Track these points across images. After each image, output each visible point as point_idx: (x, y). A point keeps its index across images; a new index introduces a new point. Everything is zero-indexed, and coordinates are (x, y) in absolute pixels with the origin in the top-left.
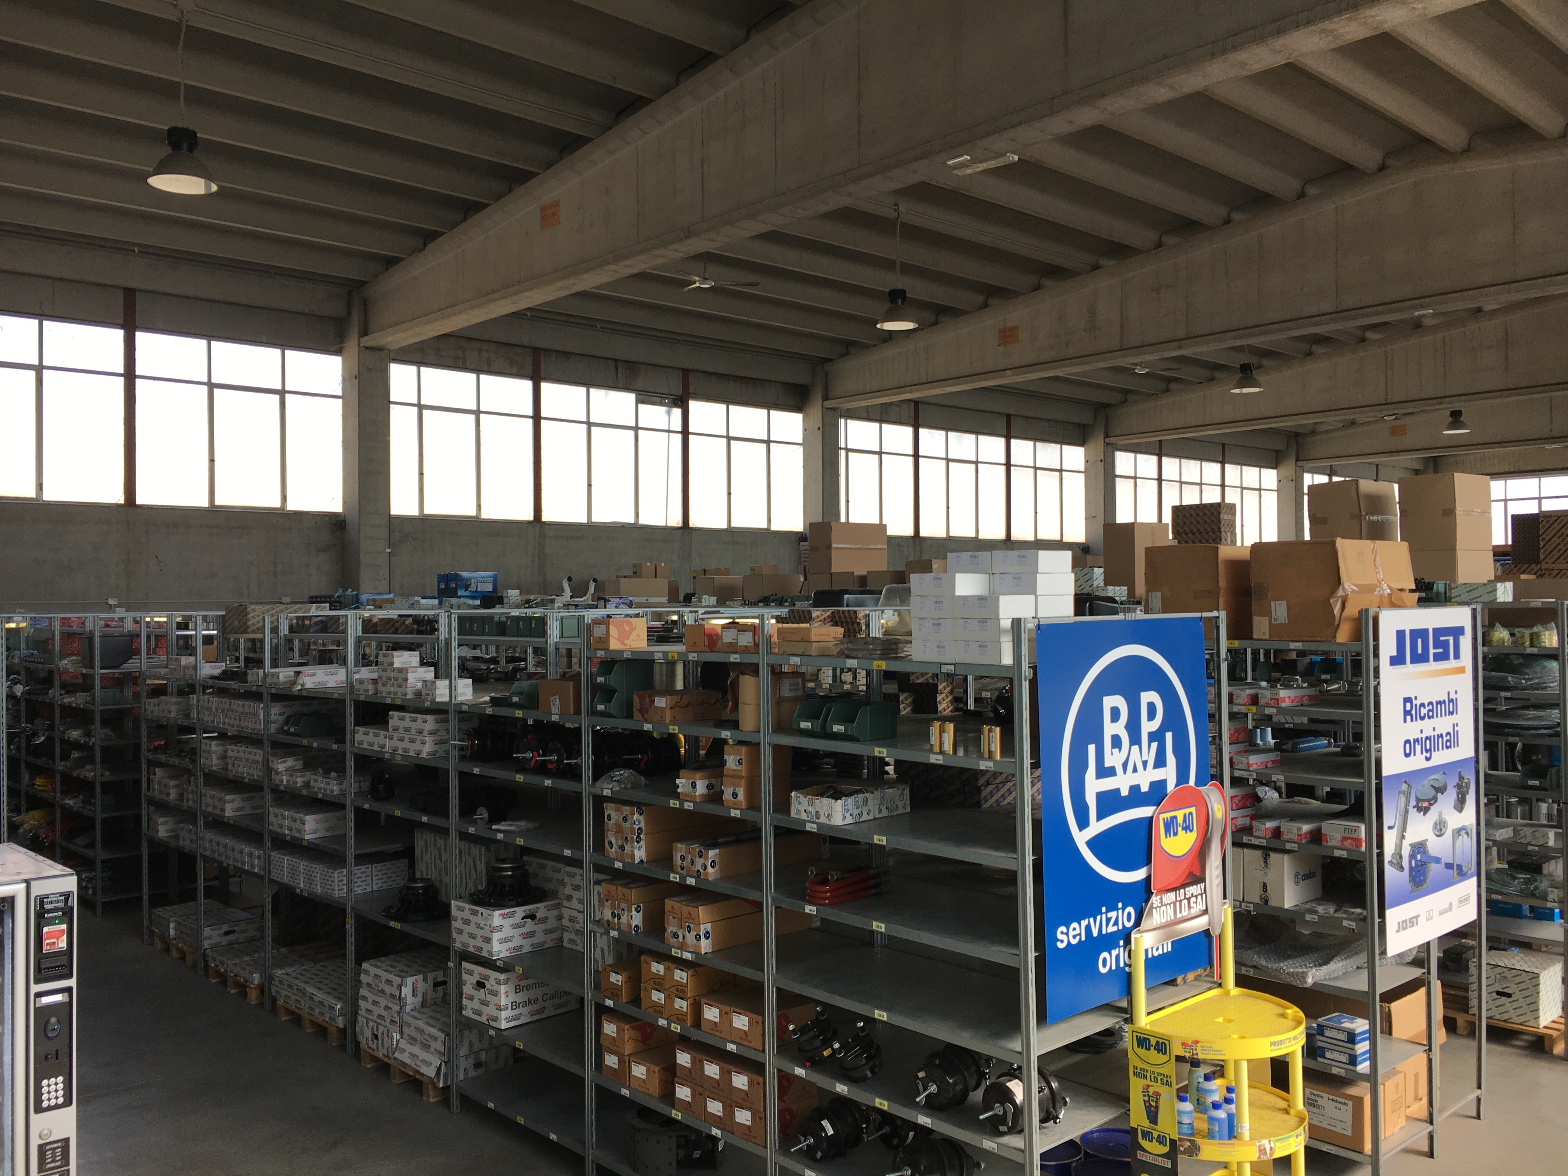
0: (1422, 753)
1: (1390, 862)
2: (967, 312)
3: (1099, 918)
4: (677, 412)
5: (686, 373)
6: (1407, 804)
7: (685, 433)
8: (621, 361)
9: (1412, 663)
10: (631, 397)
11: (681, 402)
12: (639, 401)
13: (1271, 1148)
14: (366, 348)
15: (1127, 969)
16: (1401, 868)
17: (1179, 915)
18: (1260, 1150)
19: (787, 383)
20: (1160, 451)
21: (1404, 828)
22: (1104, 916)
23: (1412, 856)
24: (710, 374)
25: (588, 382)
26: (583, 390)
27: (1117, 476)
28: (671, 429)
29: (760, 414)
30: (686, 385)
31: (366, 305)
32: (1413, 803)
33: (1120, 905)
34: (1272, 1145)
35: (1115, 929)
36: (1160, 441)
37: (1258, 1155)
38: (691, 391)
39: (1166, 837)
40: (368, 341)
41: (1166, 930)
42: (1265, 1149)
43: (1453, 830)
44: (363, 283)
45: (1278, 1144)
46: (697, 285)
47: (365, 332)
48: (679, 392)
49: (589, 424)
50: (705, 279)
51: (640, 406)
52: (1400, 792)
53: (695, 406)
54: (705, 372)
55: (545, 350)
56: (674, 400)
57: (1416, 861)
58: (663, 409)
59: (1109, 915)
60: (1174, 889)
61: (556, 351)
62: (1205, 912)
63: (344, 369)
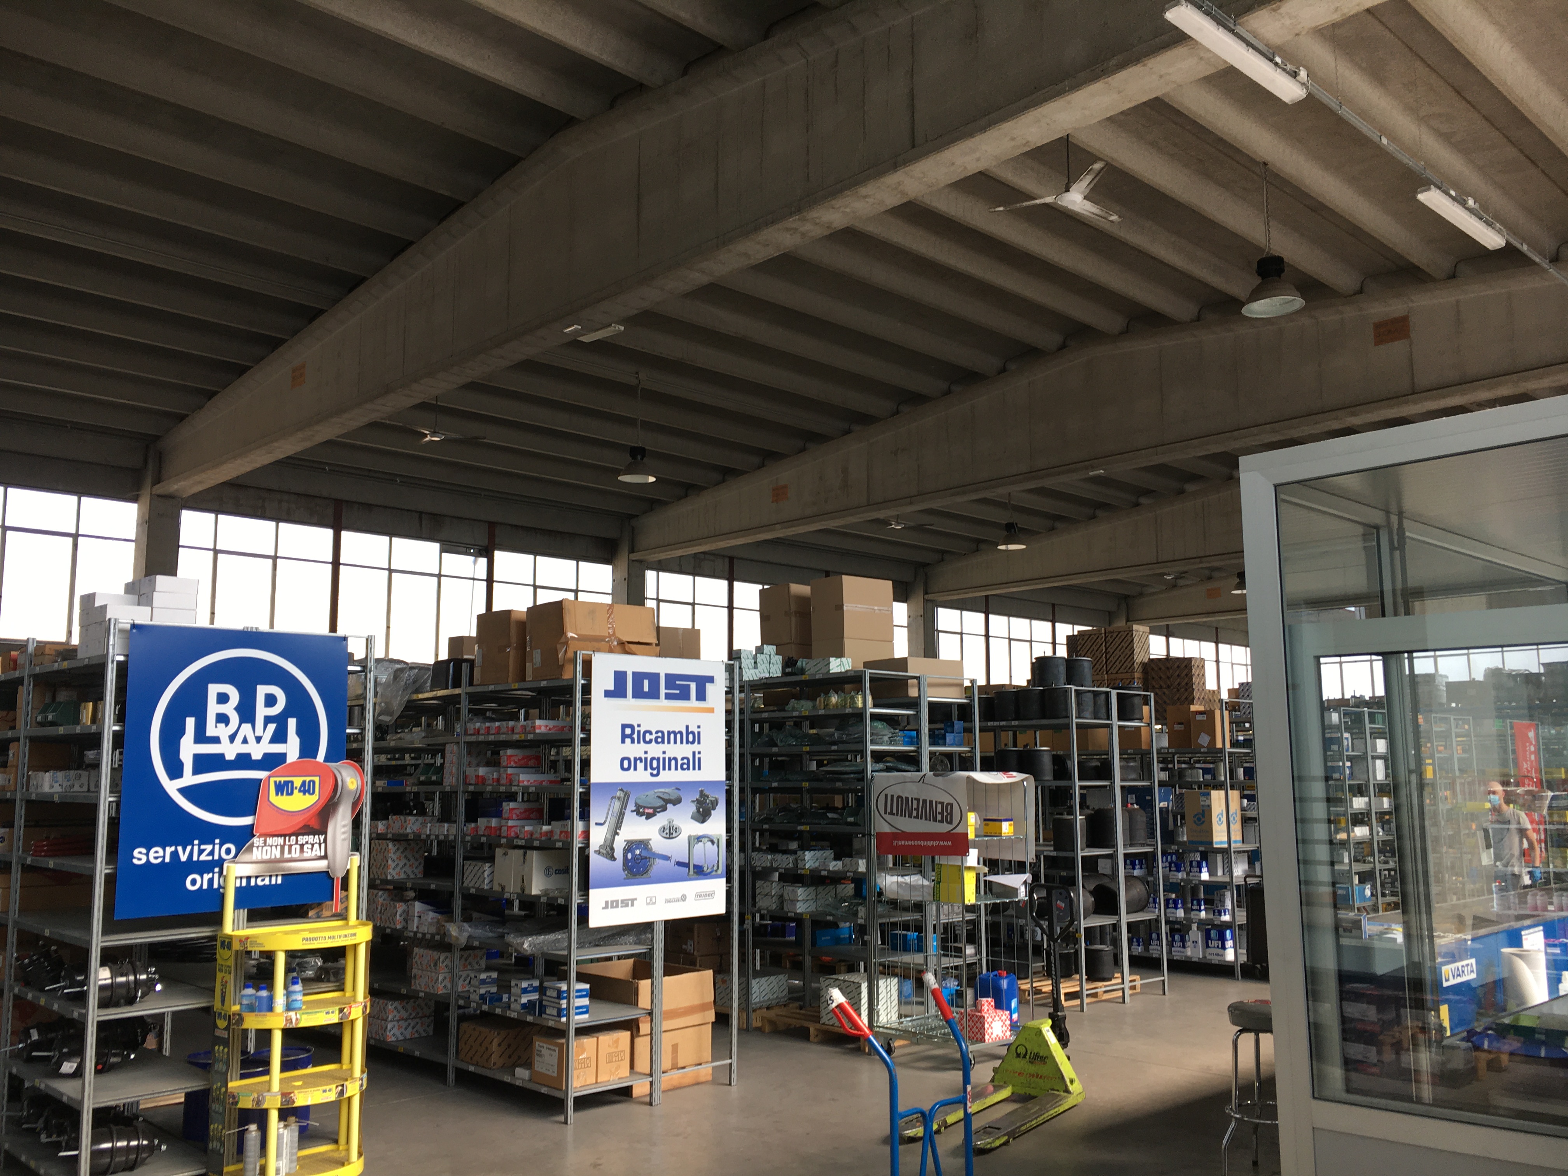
0: (646, 769)
1: (598, 852)
2: (745, 472)
3: (189, 848)
4: (483, 562)
5: (492, 525)
6: (624, 807)
7: (490, 581)
8: (426, 513)
9: (634, 696)
10: (436, 546)
11: (486, 552)
12: (443, 550)
13: (297, 1019)
14: (159, 496)
15: (221, 890)
16: (613, 858)
17: (286, 855)
18: (287, 1020)
19: (597, 537)
20: (987, 607)
21: (618, 825)
22: (196, 848)
23: (626, 851)
24: (517, 527)
25: (391, 531)
26: (387, 538)
27: (939, 631)
28: (476, 577)
29: (569, 565)
30: (492, 536)
31: (160, 458)
32: (631, 806)
33: (217, 841)
34: (298, 1016)
35: (210, 858)
36: (987, 597)
37: (284, 1023)
38: (497, 542)
39: (277, 794)
40: (159, 489)
41: (268, 865)
42: (291, 1020)
43: (690, 837)
44: (157, 438)
45: (304, 1017)
46: (428, 438)
47: (157, 480)
48: (485, 542)
49: (391, 571)
50: (434, 434)
51: (444, 554)
52: (613, 798)
53: (498, 555)
54: (512, 526)
55: (347, 502)
56: (480, 550)
57: (634, 855)
58: (471, 559)
59: (202, 847)
60: (285, 836)
61: (359, 503)
62: (325, 857)
63: (138, 515)
